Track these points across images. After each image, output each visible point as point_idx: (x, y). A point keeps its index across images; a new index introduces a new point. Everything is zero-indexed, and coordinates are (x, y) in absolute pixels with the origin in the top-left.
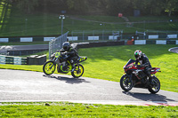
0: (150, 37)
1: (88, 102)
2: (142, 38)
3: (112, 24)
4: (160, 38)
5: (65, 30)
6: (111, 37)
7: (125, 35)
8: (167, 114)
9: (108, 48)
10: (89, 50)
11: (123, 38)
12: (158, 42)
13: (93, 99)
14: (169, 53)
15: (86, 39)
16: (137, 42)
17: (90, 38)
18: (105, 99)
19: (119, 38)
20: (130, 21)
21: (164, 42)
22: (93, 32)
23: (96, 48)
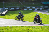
0: (28, 8)
1: (11, 26)
2: (25, 8)
3: (17, 4)
4: (30, 8)
5: (4, 6)
6: (17, 8)
7: (21, 7)
8: (32, 28)
9: (17, 11)
10: (11, 12)
11: (21, 8)
12: (30, 9)
13: (12, 25)
14: (33, 12)
15: (10, 9)
16: (24, 9)
17: (11, 8)
18: (15, 25)
19: (19, 8)
20: (22, 4)
21: (32, 9)
22: (12, 7)
23: (13, 11)
